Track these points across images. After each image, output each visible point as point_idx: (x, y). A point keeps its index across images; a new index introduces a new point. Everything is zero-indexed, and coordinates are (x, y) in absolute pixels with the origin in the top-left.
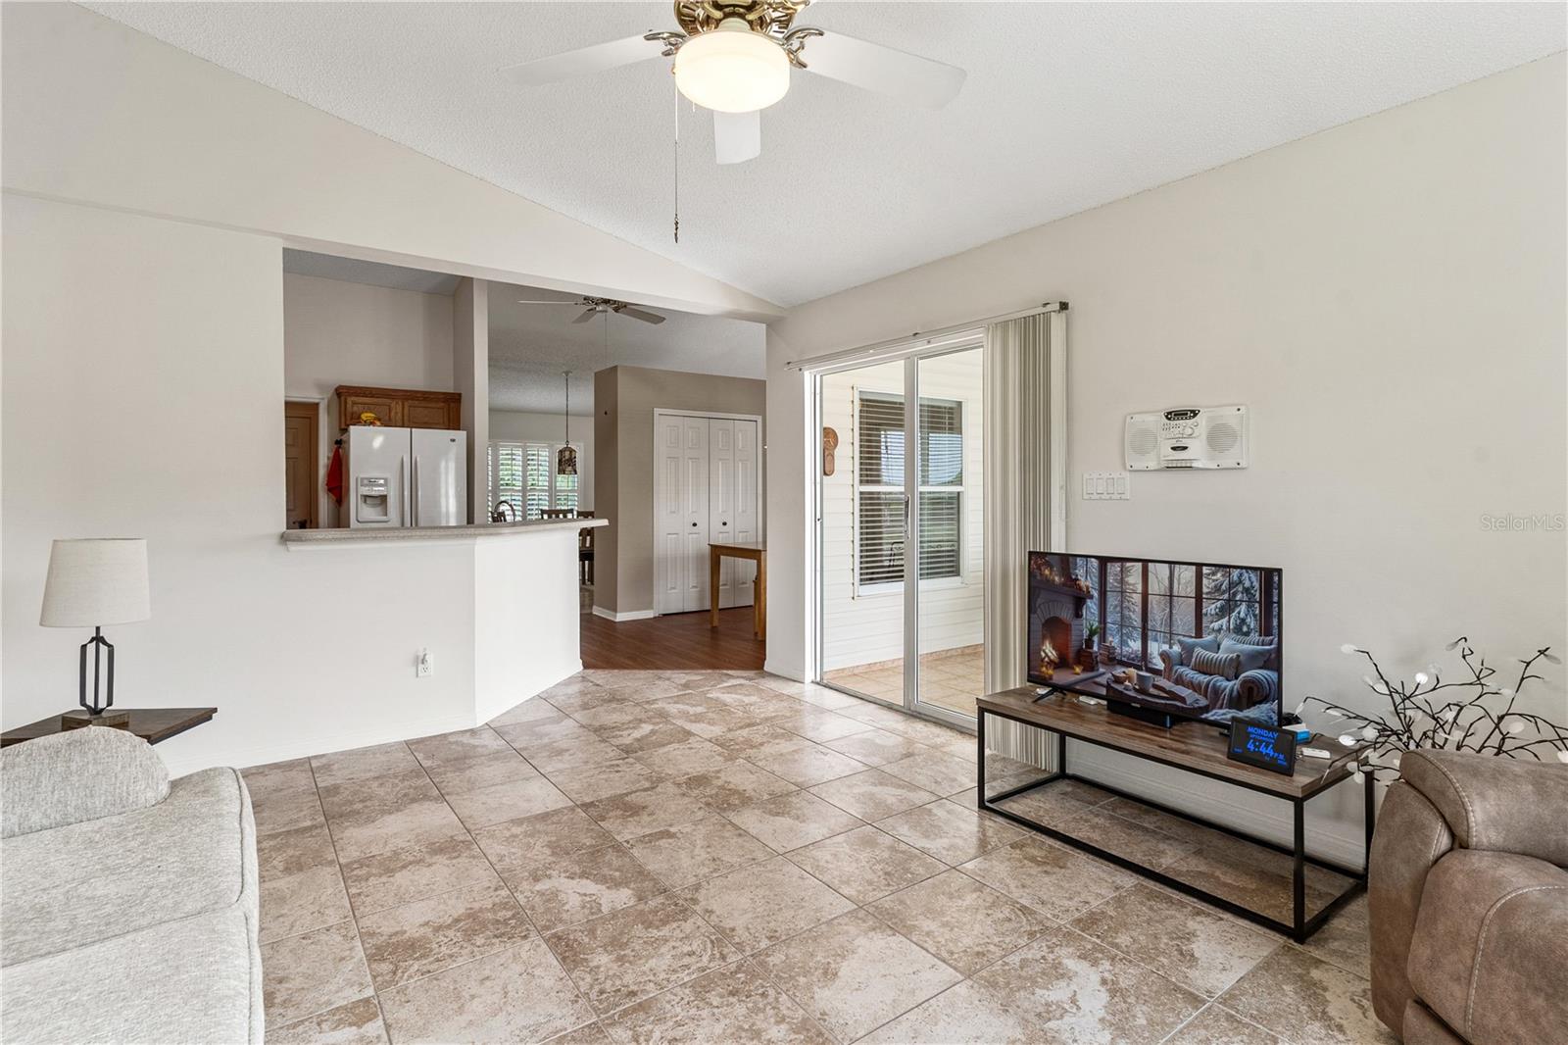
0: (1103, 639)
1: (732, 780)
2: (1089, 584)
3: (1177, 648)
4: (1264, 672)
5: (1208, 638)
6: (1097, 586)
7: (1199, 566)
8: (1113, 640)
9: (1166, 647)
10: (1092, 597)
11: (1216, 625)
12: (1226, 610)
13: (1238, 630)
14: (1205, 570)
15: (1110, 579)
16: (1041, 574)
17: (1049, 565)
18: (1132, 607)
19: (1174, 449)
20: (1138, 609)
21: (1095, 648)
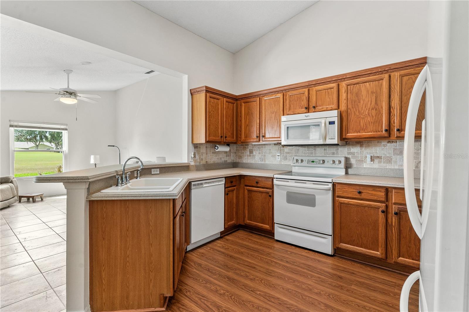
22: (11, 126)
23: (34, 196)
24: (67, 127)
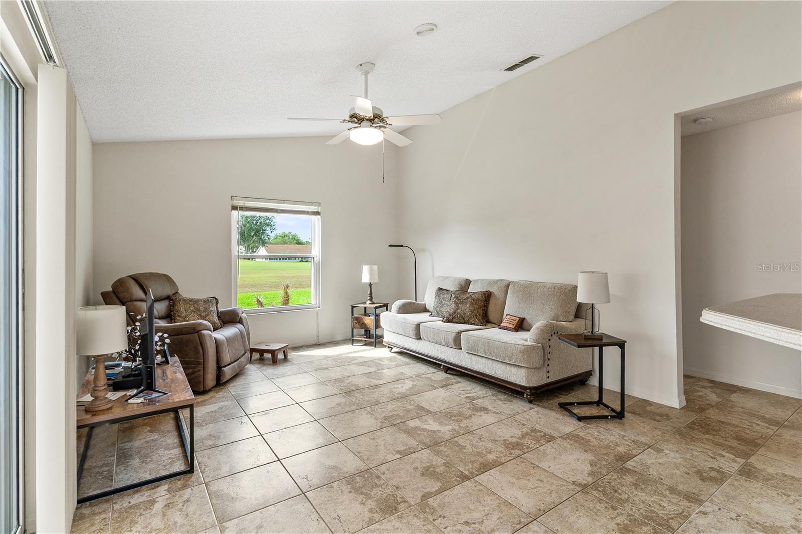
1: (373, 420)
22: (234, 208)
23: (275, 350)
24: (320, 208)
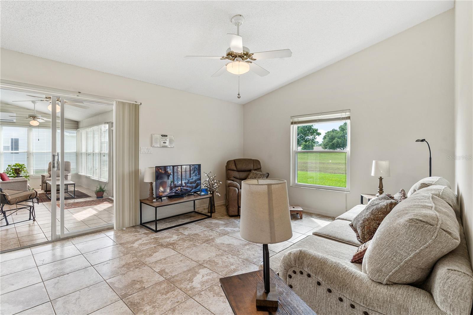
0: (174, 183)
2: (171, 172)
3: (187, 181)
4: (199, 181)
5: (192, 178)
6: (172, 172)
7: (190, 165)
8: (176, 183)
9: (185, 181)
10: (171, 175)
11: (193, 175)
12: (194, 173)
13: (196, 175)
14: (191, 166)
15: (175, 170)
16: (159, 172)
17: (161, 169)
18: (179, 175)
19: (164, 143)
20: (180, 175)
21: (172, 185)
22: (292, 123)
